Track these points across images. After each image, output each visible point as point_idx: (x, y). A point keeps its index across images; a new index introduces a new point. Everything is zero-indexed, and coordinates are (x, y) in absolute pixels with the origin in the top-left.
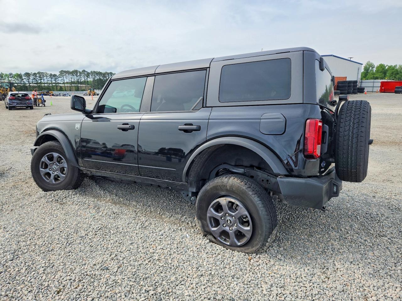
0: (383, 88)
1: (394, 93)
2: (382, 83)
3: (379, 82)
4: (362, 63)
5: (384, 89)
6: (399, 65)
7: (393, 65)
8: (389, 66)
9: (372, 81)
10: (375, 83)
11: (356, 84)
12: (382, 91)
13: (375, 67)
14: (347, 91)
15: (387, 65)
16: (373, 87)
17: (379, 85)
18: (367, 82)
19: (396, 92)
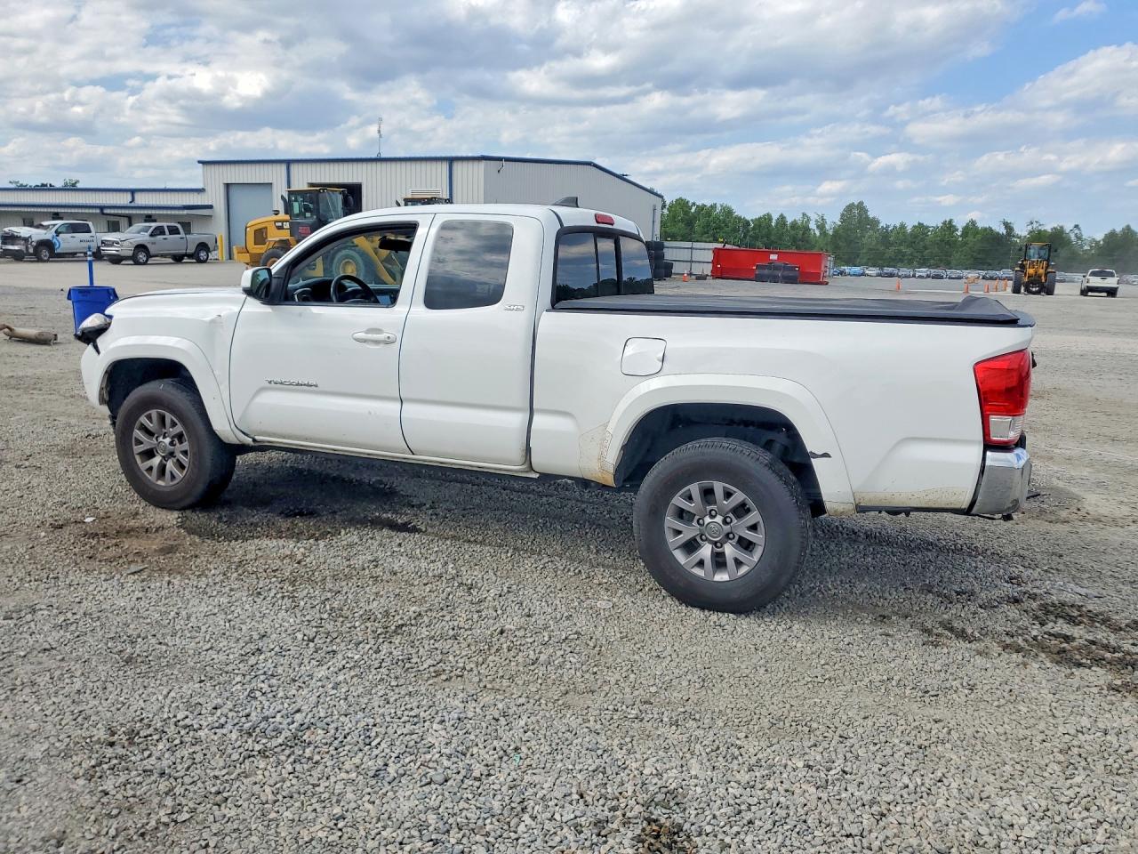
0: (720, 266)
2: (716, 251)
3: (709, 249)
5: (722, 268)
6: (722, 206)
7: (708, 203)
8: (698, 206)
9: (688, 244)
10: (694, 251)
11: (660, 252)
12: (717, 274)
13: (667, 207)
15: (694, 204)
16: (691, 262)
17: (710, 256)
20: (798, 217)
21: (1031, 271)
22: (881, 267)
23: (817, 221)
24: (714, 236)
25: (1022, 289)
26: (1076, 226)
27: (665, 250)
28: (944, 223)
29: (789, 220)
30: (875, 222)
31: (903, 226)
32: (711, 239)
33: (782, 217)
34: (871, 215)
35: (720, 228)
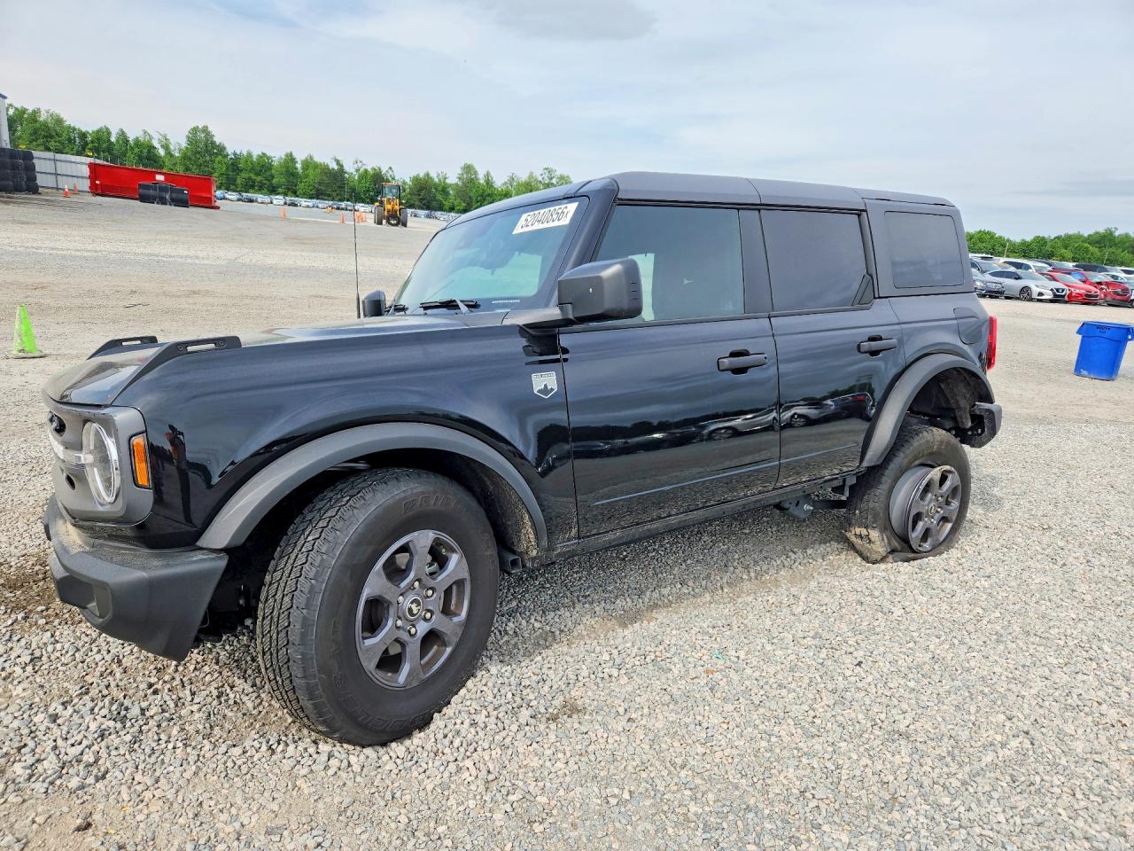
0: (98, 182)
1: (136, 199)
2: (93, 166)
4: (5, 95)
5: (101, 184)
10: (58, 163)
12: (97, 190)
14: (11, 183)
16: (57, 174)
17: (86, 171)
18: (65, 161)
19: (144, 199)
20: (139, 134)
21: (389, 207)
22: (239, 192)
23: (159, 139)
24: (44, 144)
25: (384, 221)
26: (390, 168)
27: (34, 161)
28: (287, 155)
29: (131, 137)
30: (221, 149)
31: (250, 155)
32: (42, 148)
33: (122, 133)
34: (217, 140)
35: (51, 137)
